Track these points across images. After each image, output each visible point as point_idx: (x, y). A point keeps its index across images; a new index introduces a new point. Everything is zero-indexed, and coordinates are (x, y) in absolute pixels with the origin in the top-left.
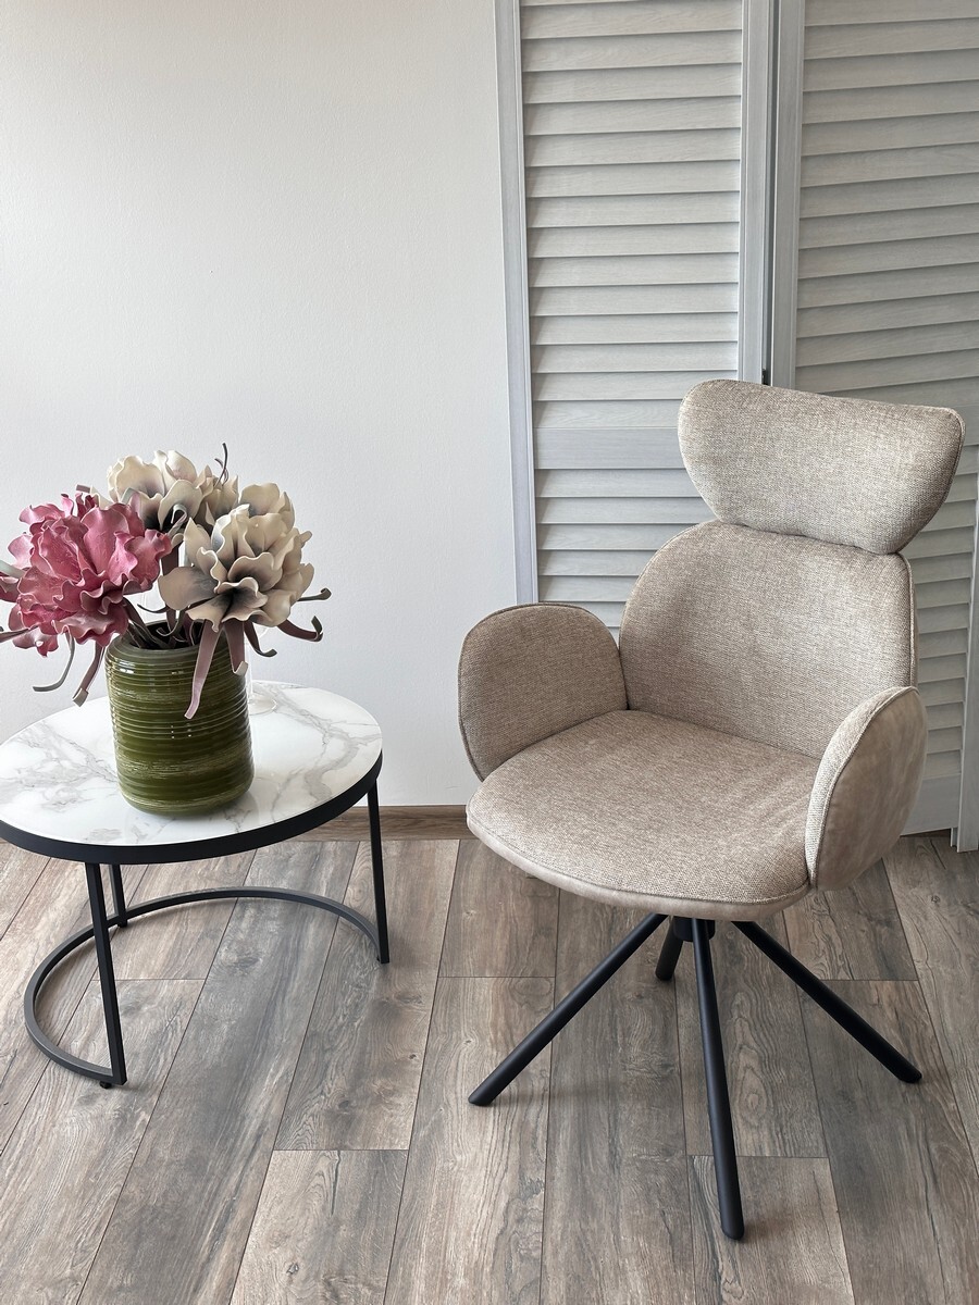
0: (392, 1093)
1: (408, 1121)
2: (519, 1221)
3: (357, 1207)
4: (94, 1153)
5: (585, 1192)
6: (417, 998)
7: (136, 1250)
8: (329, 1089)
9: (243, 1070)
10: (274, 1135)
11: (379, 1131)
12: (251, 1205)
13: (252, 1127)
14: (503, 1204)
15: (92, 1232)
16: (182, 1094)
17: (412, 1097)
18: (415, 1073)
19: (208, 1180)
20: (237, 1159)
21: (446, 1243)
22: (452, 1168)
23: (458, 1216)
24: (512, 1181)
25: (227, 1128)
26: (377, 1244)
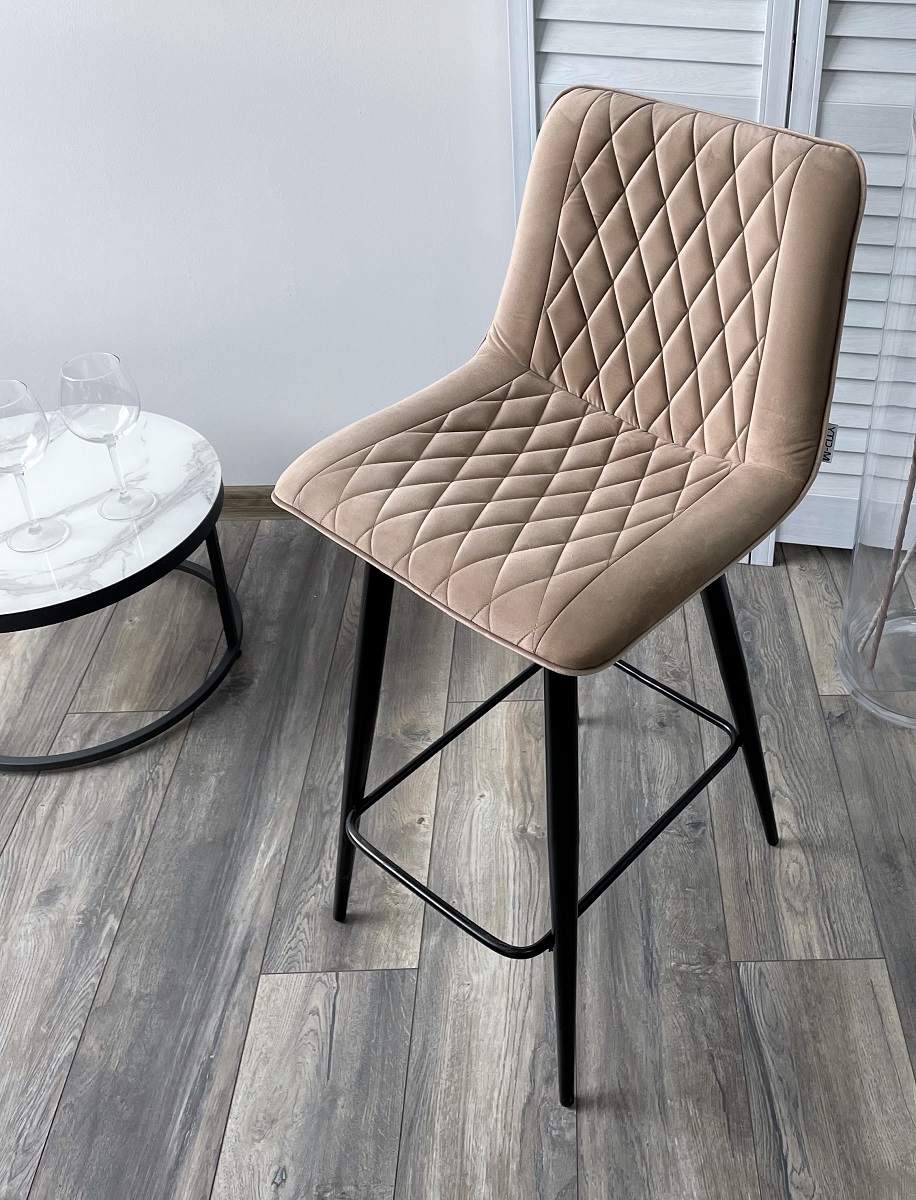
2: (549, 1079)
3: (357, 1065)
5: (622, 1027)
9: (230, 846)
10: (262, 948)
11: (383, 939)
12: (232, 1064)
13: (236, 937)
14: (528, 1054)
16: (158, 885)
19: (182, 1026)
20: (219, 988)
21: (464, 1124)
22: (469, 996)
23: (477, 1076)
24: (538, 1014)
25: (209, 937)
26: (382, 1129)
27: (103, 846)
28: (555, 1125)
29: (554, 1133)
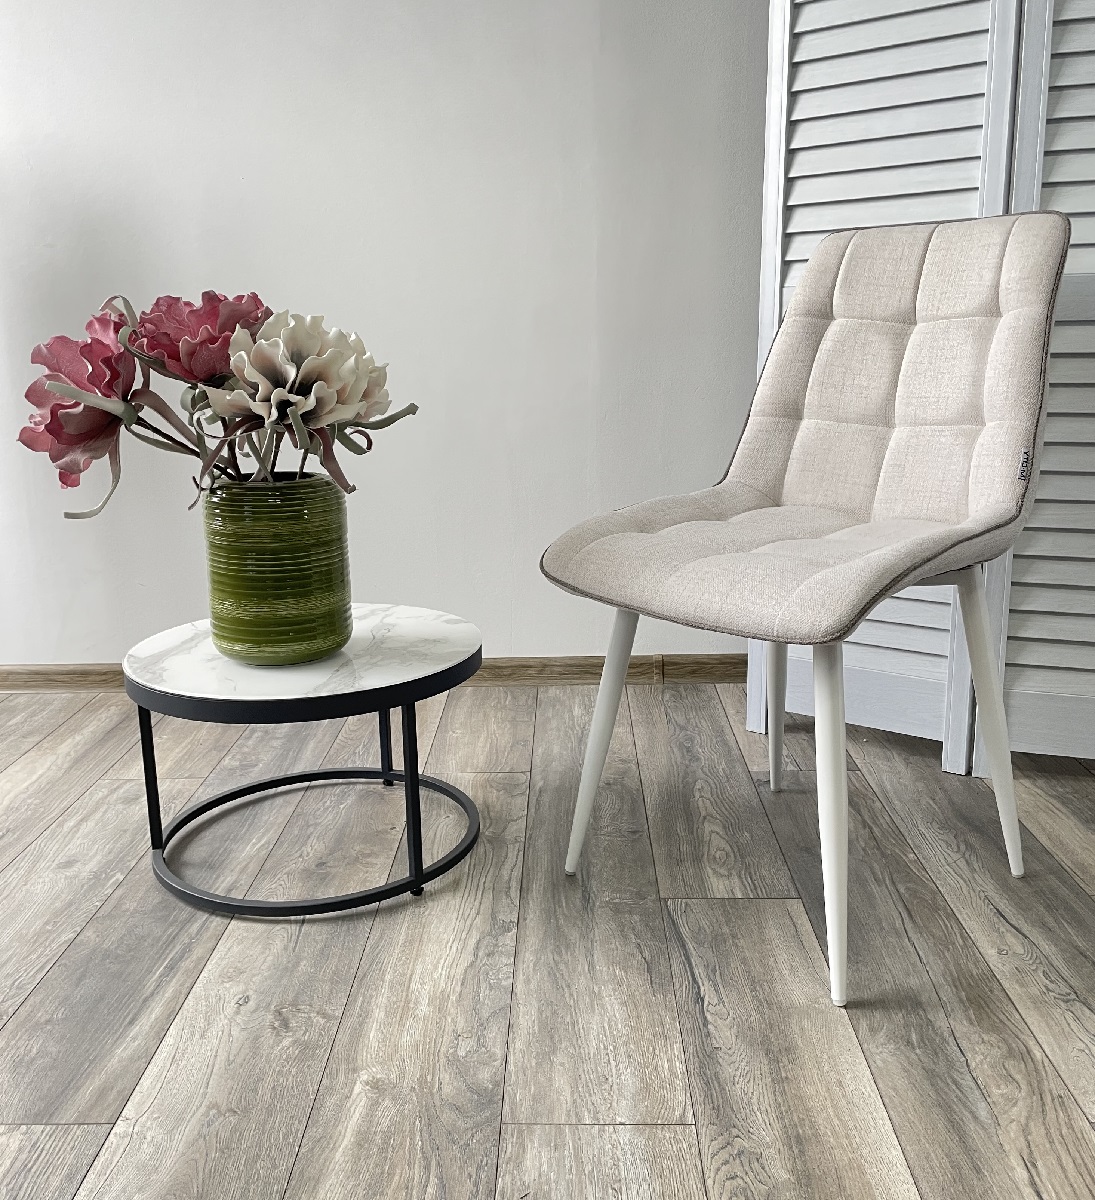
0: (369, 855)
1: (384, 876)
2: (489, 955)
3: (320, 945)
4: (58, 904)
5: (558, 930)
7: (77, 986)
8: (308, 854)
9: (226, 840)
11: (352, 884)
13: (224, 884)
14: (472, 942)
15: (35, 970)
17: (388, 858)
18: (394, 840)
19: (171, 925)
21: (411, 975)
23: (426, 952)
24: (483, 922)
26: (338, 977)
27: (116, 842)
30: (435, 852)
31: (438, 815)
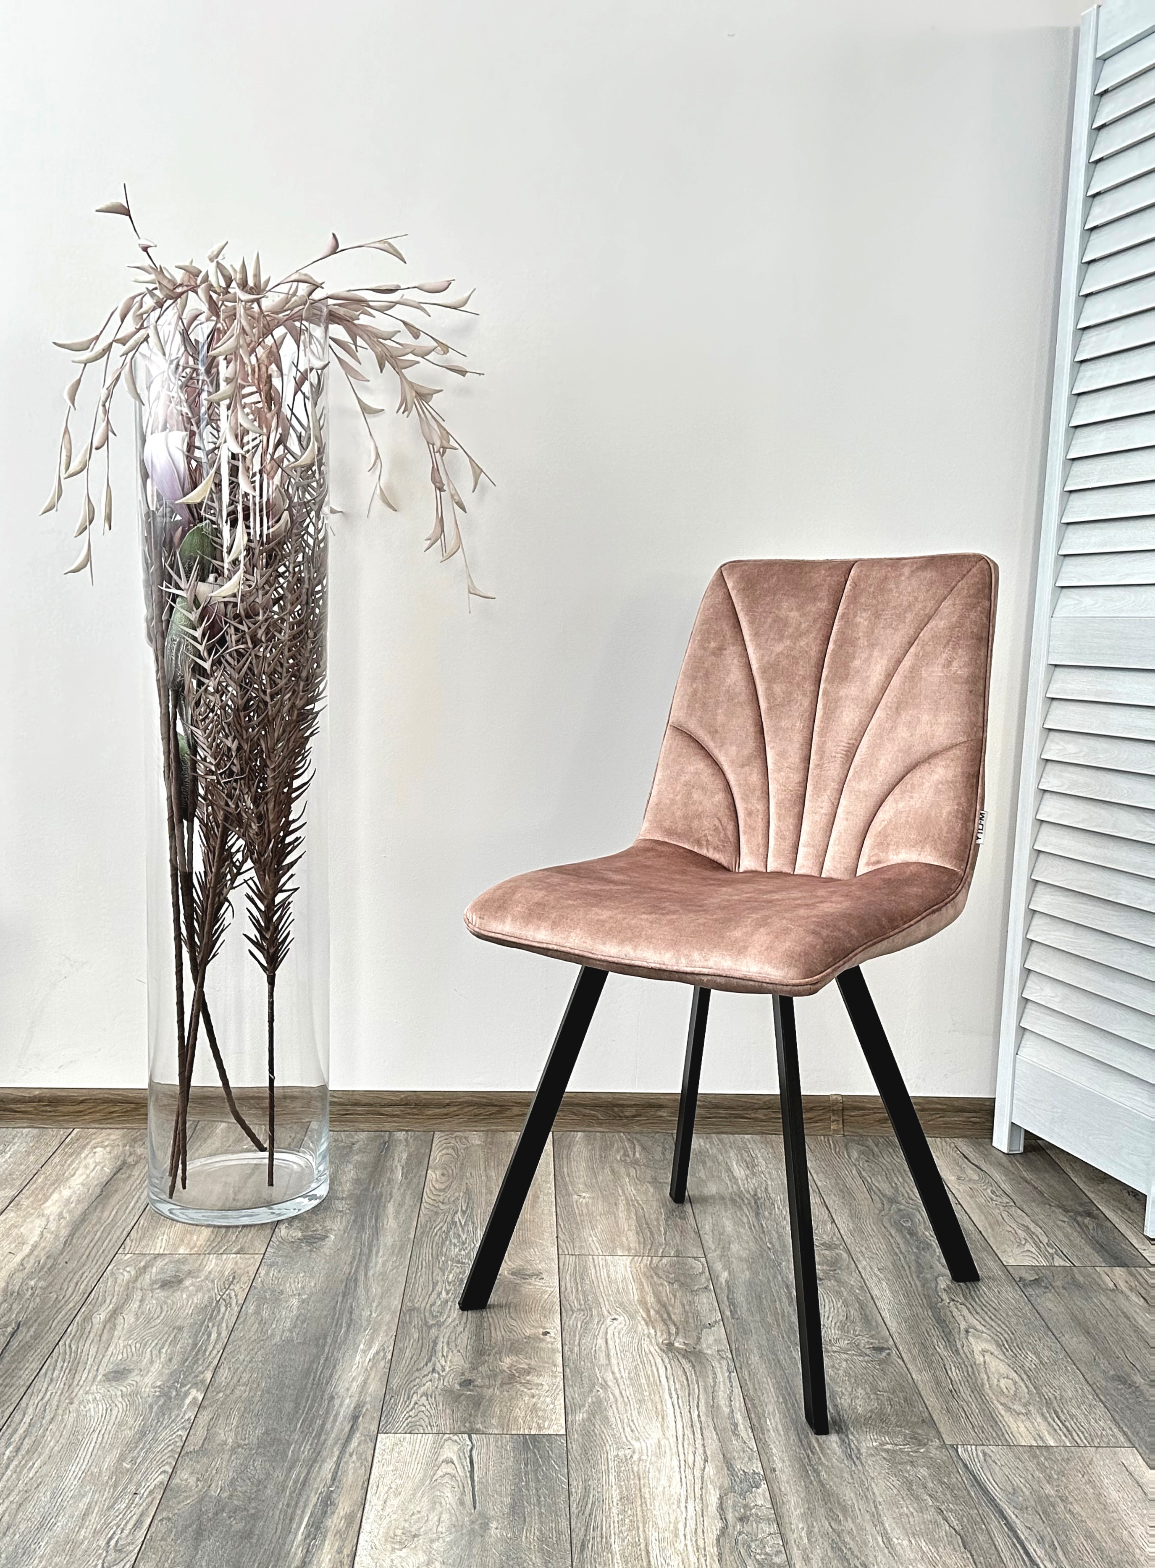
0: (527, 1372)
1: (556, 1403)
2: (741, 1519)
3: (509, 1500)
4: (127, 1433)
5: (823, 1485)
6: (537, 1275)
8: (443, 1367)
9: (324, 1345)
10: (377, 1415)
11: (519, 1413)
12: (358, 1495)
13: (345, 1406)
14: (713, 1499)
16: (245, 1370)
17: (556, 1377)
18: (554, 1351)
19: (290, 1469)
20: (330, 1442)
21: (646, 1545)
22: (631, 1457)
23: (654, 1513)
24: (718, 1472)
25: (310, 1409)
26: (547, 1546)
27: (174, 1342)
28: (758, 1551)
29: (758, 1557)
30: (616, 1370)
31: (601, 1316)
